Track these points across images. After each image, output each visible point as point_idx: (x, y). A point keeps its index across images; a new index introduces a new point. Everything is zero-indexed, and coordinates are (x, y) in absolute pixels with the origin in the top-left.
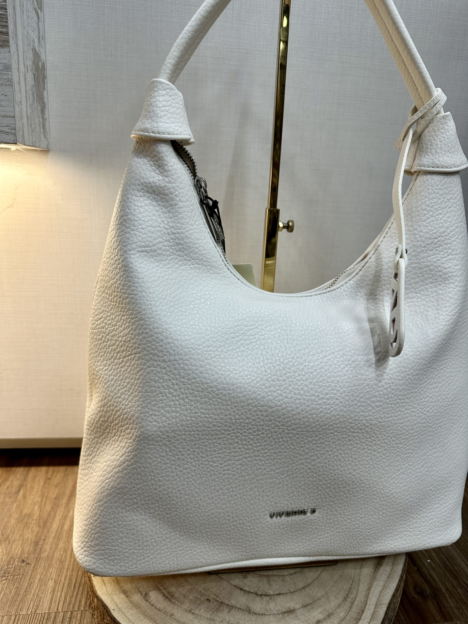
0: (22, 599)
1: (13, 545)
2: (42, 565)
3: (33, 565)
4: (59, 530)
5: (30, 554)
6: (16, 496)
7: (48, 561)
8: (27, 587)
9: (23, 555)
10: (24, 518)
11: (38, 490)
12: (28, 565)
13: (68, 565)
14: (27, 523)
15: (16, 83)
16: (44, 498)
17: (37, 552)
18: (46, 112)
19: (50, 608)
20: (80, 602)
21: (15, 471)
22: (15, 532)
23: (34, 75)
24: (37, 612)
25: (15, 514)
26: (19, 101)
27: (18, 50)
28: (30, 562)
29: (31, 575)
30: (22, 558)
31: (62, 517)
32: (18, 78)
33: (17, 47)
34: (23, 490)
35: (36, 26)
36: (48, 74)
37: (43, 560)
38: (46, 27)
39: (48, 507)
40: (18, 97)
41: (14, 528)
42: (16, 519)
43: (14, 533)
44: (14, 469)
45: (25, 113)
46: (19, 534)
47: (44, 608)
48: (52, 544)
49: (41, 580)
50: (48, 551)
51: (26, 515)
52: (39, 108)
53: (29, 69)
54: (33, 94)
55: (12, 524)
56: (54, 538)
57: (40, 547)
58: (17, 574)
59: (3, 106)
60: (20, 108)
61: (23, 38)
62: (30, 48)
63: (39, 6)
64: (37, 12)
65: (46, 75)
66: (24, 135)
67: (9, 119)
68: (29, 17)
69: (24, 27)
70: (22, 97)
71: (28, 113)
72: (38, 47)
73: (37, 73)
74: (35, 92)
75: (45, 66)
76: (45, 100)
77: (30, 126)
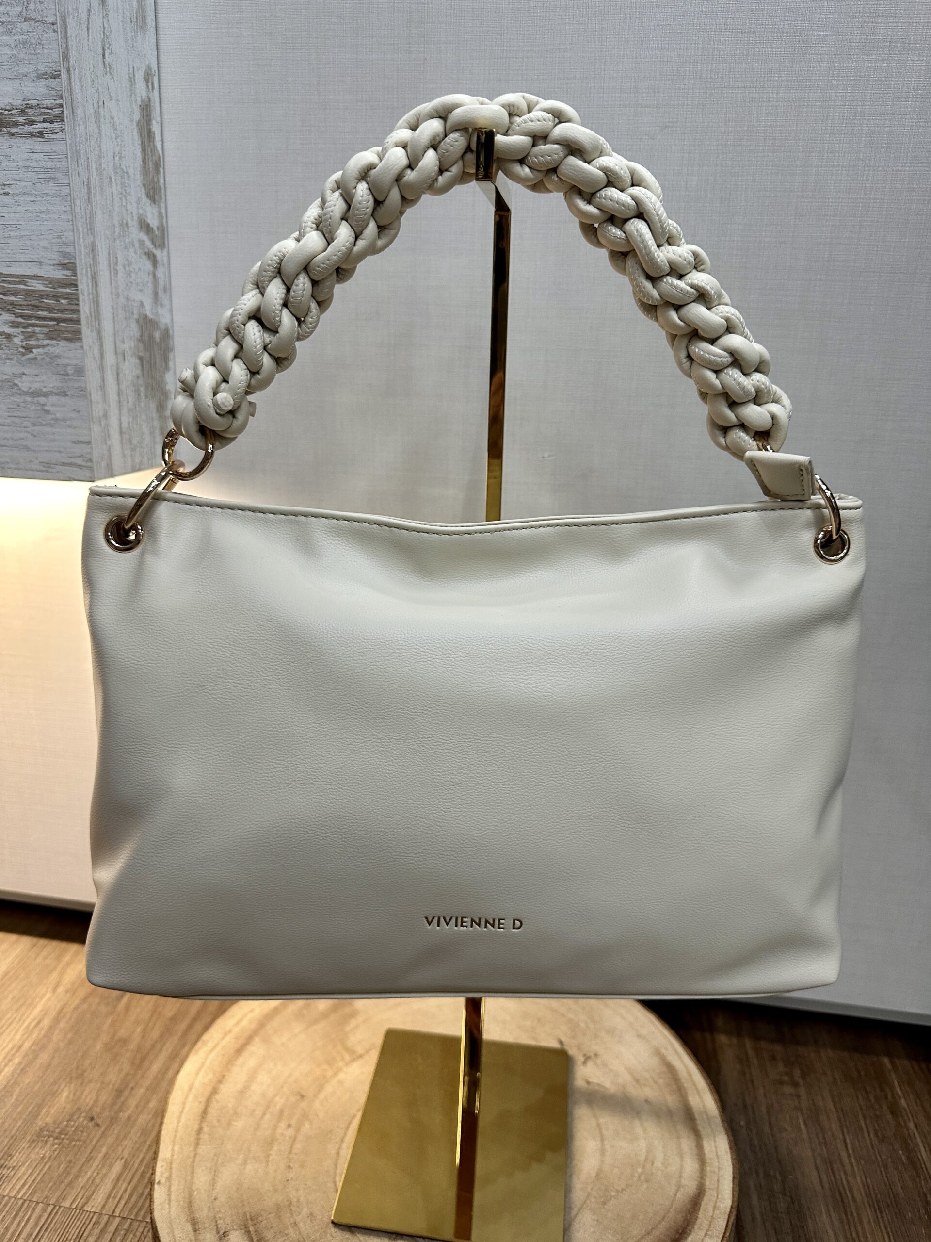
0: (70, 1183)
1: (87, 1088)
2: (116, 1132)
3: (103, 1129)
5: (105, 1109)
7: (126, 1126)
8: (83, 1164)
9: (95, 1108)
10: (116, 1045)
12: (96, 1127)
14: (117, 1054)
15: (93, 391)
17: (116, 1107)
19: (104, 1206)
23: (141, 359)
24: (85, 1208)
25: (105, 1036)
26: (101, 414)
28: (99, 1122)
29: (96, 1144)
30: (92, 1112)
35: (149, 279)
36: (176, 342)
37: (120, 1123)
38: (172, 270)
41: (96, 1059)
42: (104, 1044)
43: (94, 1067)
45: (117, 428)
46: (101, 1070)
47: (97, 1204)
48: (140, 1099)
49: (107, 1156)
50: (132, 1109)
52: (153, 405)
53: (129, 354)
54: (137, 392)
55: (96, 1051)
57: (123, 1099)
58: (76, 1138)
59: (75, 428)
60: (103, 425)
61: (113, 314)
62: (132, 320)
63: (157, 244)
64: (152, 255)
65: (173, 345)
66: (111, 464)
67: (84, 446)
68: (130, 274)
69: (118, 295)
70: (109, 406)
71: (125, 425)
72: (152, 310)
73: (148, 353)
74: (141, 385)
75: (171, 332)
76: (168, 387)
77: (128, 443)
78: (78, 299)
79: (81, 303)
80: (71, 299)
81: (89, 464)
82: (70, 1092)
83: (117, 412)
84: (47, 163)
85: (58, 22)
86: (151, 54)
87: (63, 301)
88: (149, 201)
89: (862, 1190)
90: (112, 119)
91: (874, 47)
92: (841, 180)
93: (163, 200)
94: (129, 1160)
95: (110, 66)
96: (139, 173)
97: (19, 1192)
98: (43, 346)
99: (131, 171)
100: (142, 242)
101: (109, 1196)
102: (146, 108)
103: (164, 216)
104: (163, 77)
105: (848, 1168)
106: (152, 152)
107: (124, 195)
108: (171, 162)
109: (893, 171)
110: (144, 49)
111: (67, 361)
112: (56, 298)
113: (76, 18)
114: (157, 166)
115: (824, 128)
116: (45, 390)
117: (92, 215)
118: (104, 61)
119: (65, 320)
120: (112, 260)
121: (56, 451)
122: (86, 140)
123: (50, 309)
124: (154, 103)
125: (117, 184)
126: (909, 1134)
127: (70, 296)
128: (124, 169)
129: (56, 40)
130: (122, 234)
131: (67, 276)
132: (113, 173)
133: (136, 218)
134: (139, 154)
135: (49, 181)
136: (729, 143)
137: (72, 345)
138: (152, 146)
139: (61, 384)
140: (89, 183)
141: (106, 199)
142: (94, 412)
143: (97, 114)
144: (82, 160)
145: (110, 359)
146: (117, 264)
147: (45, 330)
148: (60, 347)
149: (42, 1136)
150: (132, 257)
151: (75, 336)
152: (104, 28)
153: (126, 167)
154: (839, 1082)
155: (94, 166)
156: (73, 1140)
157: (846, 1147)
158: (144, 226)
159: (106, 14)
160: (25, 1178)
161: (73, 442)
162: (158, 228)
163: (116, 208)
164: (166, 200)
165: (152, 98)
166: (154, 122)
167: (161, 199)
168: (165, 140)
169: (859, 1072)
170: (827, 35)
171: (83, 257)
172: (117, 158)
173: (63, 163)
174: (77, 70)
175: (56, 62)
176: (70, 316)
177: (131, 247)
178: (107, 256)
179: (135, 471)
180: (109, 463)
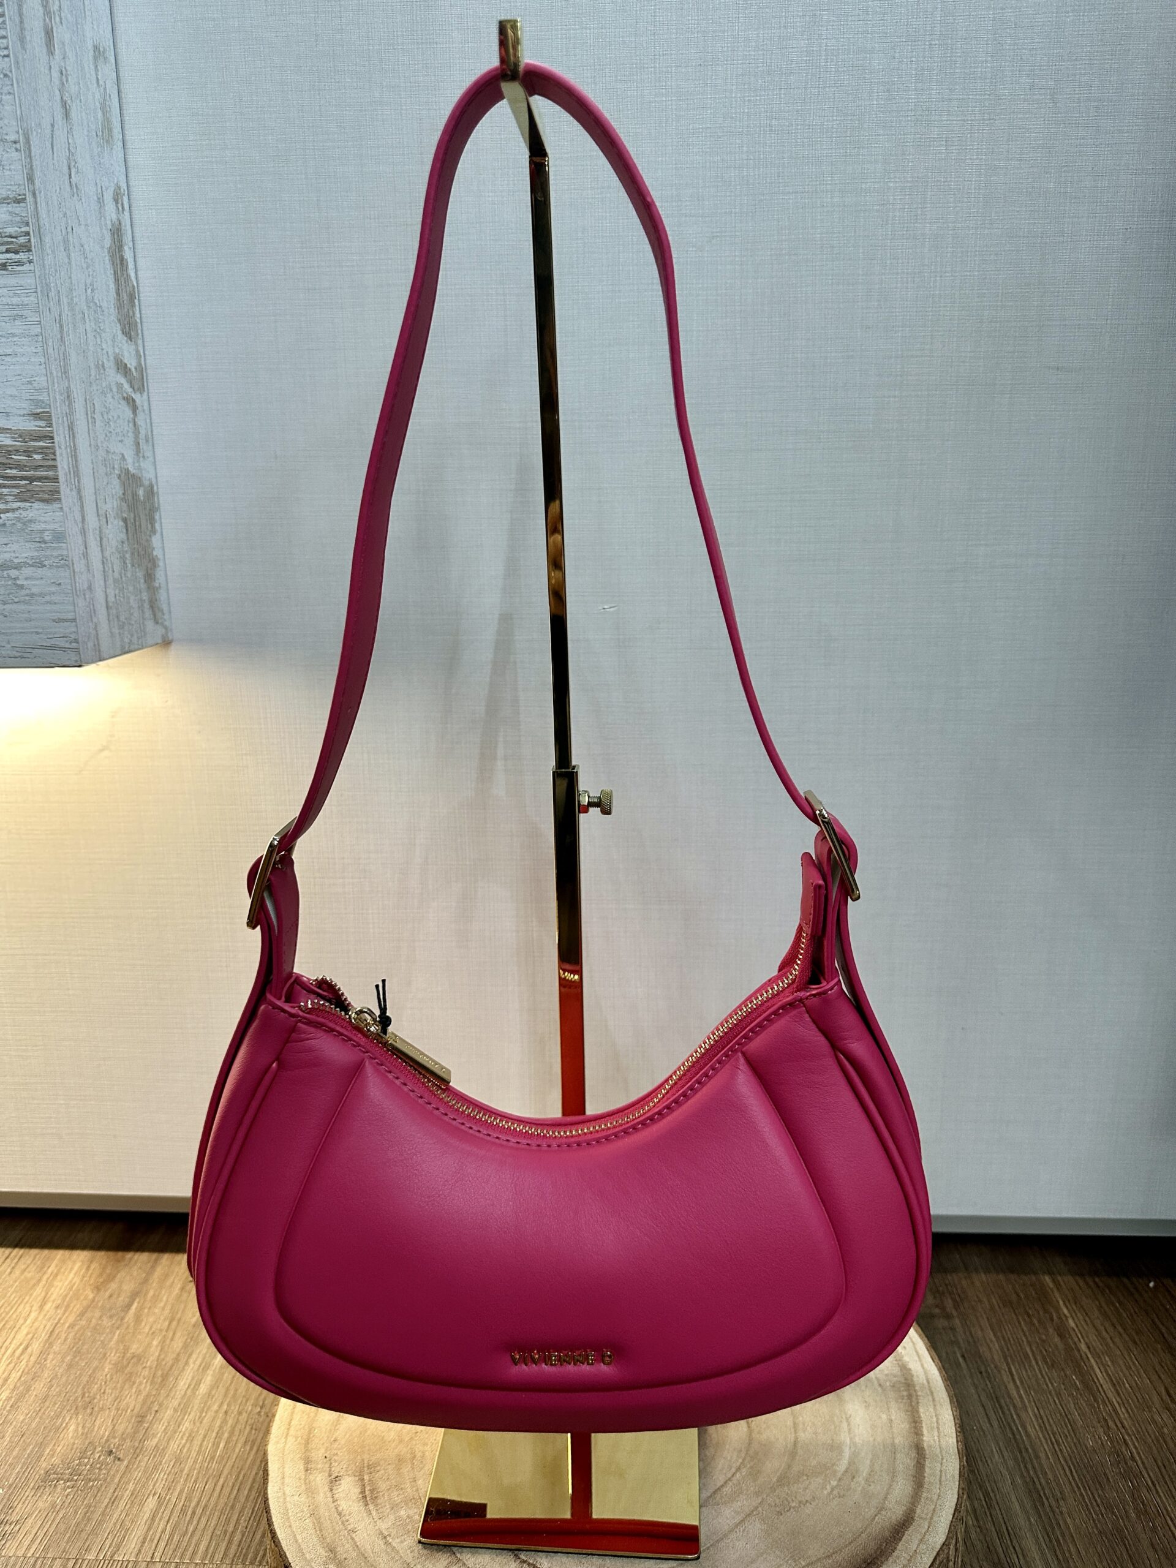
0: (93, 1530)
1: (99, 1418)
2: (143, 1464)
3: (125, 1463)
4: (189, 1392)
5: (125, 1440)
6: (123, 1314)
7: (155, 1456)
8: (106, 1506)
9: (112, 1440)
10: (129, 1363)
11: (165, 1305)
12: (116, 1462)
13: (191, 1469)
14: (131, 1373)
15: (76, 559)
16: (174, 1323)
17: (140, 1435)
18: (160, 574)
19: (140, 1551)
20: (197, 1545)
21: (131, 1259)
22: (107, 1391)
23: (125, 520)
24: (116, 1557)
25: (112, 1355)
26: (86, 586)
27: (81, 498)
28: (121, 1456)
29: (120, 1481)
30: (109, 1445)
31: (200, 1366)
32: (82, 547)
33: (79, 491)
34: (139, 1303)
35: (129, 428)
36: (161, 502)
37: (146, 1454)
38: (154, 417)
39: (178, 1344)
40: (82, 582)
41: (105, 1383)
42: (113, 1364)
43: (104, 1393)
44: (129, 1255)
45: (103, 601)
46: (113, 1395)
47: (129, 1551)
48: (169, 1423)
49: (136, 1493)
50: (159, 1435)
51: (133, 1358)
52: (140, 574)
53: (112, 514)
54: (123, 559)
55: (104, 1374)
56: (175, 1410)
57: (146, 1425)
58: (93, 1478)
59: (55, 603)
60: (88, 600)
61: (93, 468)
62: (113, 476)
63: (136, 388)
64: (131, 401)
65: (159, 502)
66: (98, 644)
67: (66, 624)
68: (108, 423)
69: (97, 447)
70: (94, 576)
71: (111, 599)
72: (134, 463)
73: (132, 515)
74: (126, 551)
75: (155, 488)
76: (155, 553)
77: (116, 619)
78: (54, 454)
79: (58, 458)
80: (46, 454)
81: (74, 645)
82: (78, 1424)
83: (102, 583)
84: (12, 299)
85: (21, 141)
86: (120, 171)
87: (36, 457)
88: (125, 338)
89: (1035, 1424)
90: (82, 246)
91: (930, 146)
92: (907, 288)
93: (140, 336)
94: (163, 1494)
95: (76, 186)
96: (113, 306)
97: (28, 1548)
98: (13, 510)
99: (105, 305)
100: (119, 386)
101: (145, 1539)
102: (117, 232)
103: (142, 354)
104: (134, 195)
105: (1017, 1401)
106: (125, 282)
107: (98, 332)
108: (147, 294)
109: (962, 276)
110: (112, 165)
111: (43, 526)
112: (28, 453)
113: (39, 135)
114: (132, 297)
115: (884, 233)
116: (16, 561)
117: (65, 357)
118: (70, 182)
119: (39, 479)
120: (89, 407)
121: (32, 632)
122: (56, 271)
123: (20, 467)
124: (125, 226)
125: (90, 320)
126: (1081, 1356)
127: (45, 450)
128: (97, 302)
129: (19, 159)
130: (98, 377)
131: (40, 427)
132: (85, 308)
133: (112, 358)
134: (112, 286)
135: (15, 319)
136: (784, 252)
137: (49, 507)
138: (125, 276)
139: (36, 554)
140: (60, 320)
141: (80, 337)
142: (77, 584)
143: (66, 241)
144: (52, 294)
145: (92, 521)
146: (94, 411)
147: (15, 491)
148: (35, 511)
149: (49, 1479)
150: (110, 403)
151: (53, 497)
152: (69, 144)
153: (99, 300)
154: (997, 1307)
155: (65, 300)
156: (90, 1480)
157: (1013, 1380)
158: (122, 368)
159: (71, 128)
160: (34, 1532)
161: (54, 621)
162: (136, 369)
163: (91, 348)
164: (142, 336)
165: (122, 220)
166: (126, 248)
167: (138, 335)
168: (139, 267)
169: (1018, 1296)
170: (879, 135)
171: (58, 404)
172: (89, 291)
173: (32, 299)
174: (43, 192)
175: (19, 185)
176: (46, 473)
177: (109, 391)
178: (84, 403)
179: (125, 653)
180: (96, 643)
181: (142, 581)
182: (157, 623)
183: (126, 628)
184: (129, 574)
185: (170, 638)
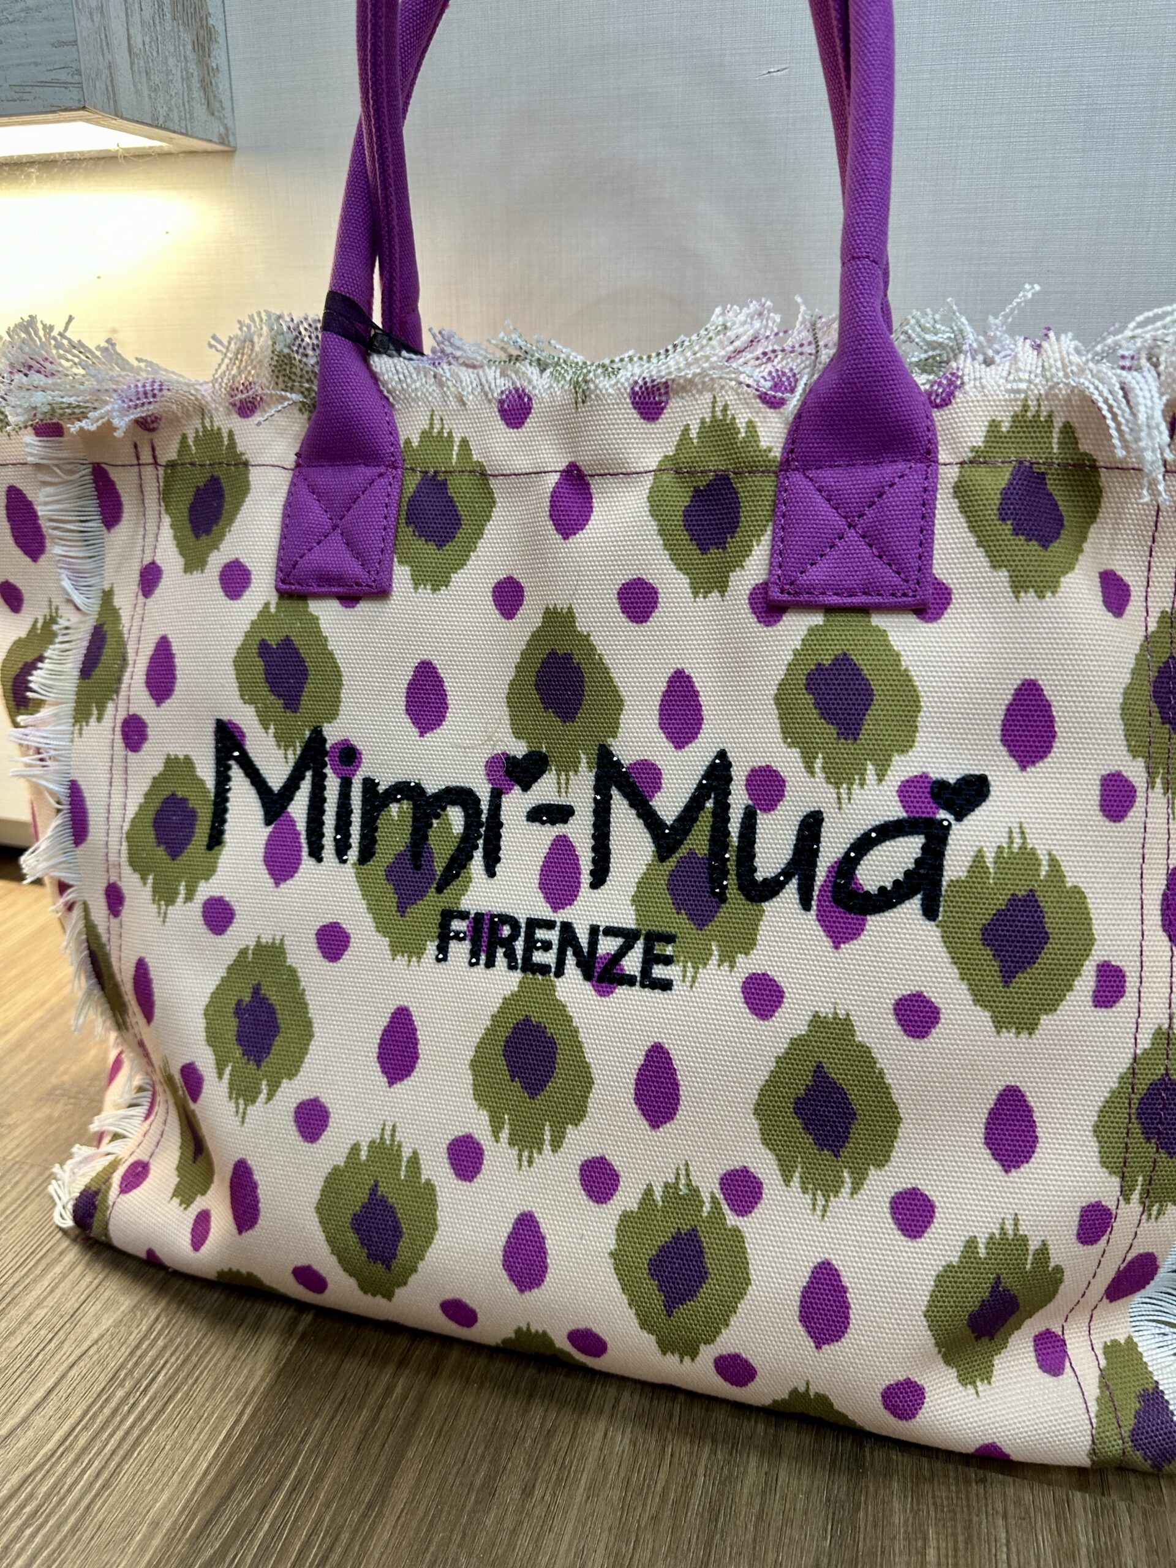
18: (218, 53)
45: (123, 39)
60: (97, 23)
66: (114, 92)
67: (66, 48)
71: (137, 44)
76: (211, 22)
77: (144, 75)
81: (76, 78)
121: (30, 63)
149: (53, 1095)
160: (22, 1138)
161: (53, 45)
179: (157, 127)
180: (110, 88)
181: (190, 47)
182: (213, 114)
183: (161, 94)
184: (168, 29)
185: (232, 144)
